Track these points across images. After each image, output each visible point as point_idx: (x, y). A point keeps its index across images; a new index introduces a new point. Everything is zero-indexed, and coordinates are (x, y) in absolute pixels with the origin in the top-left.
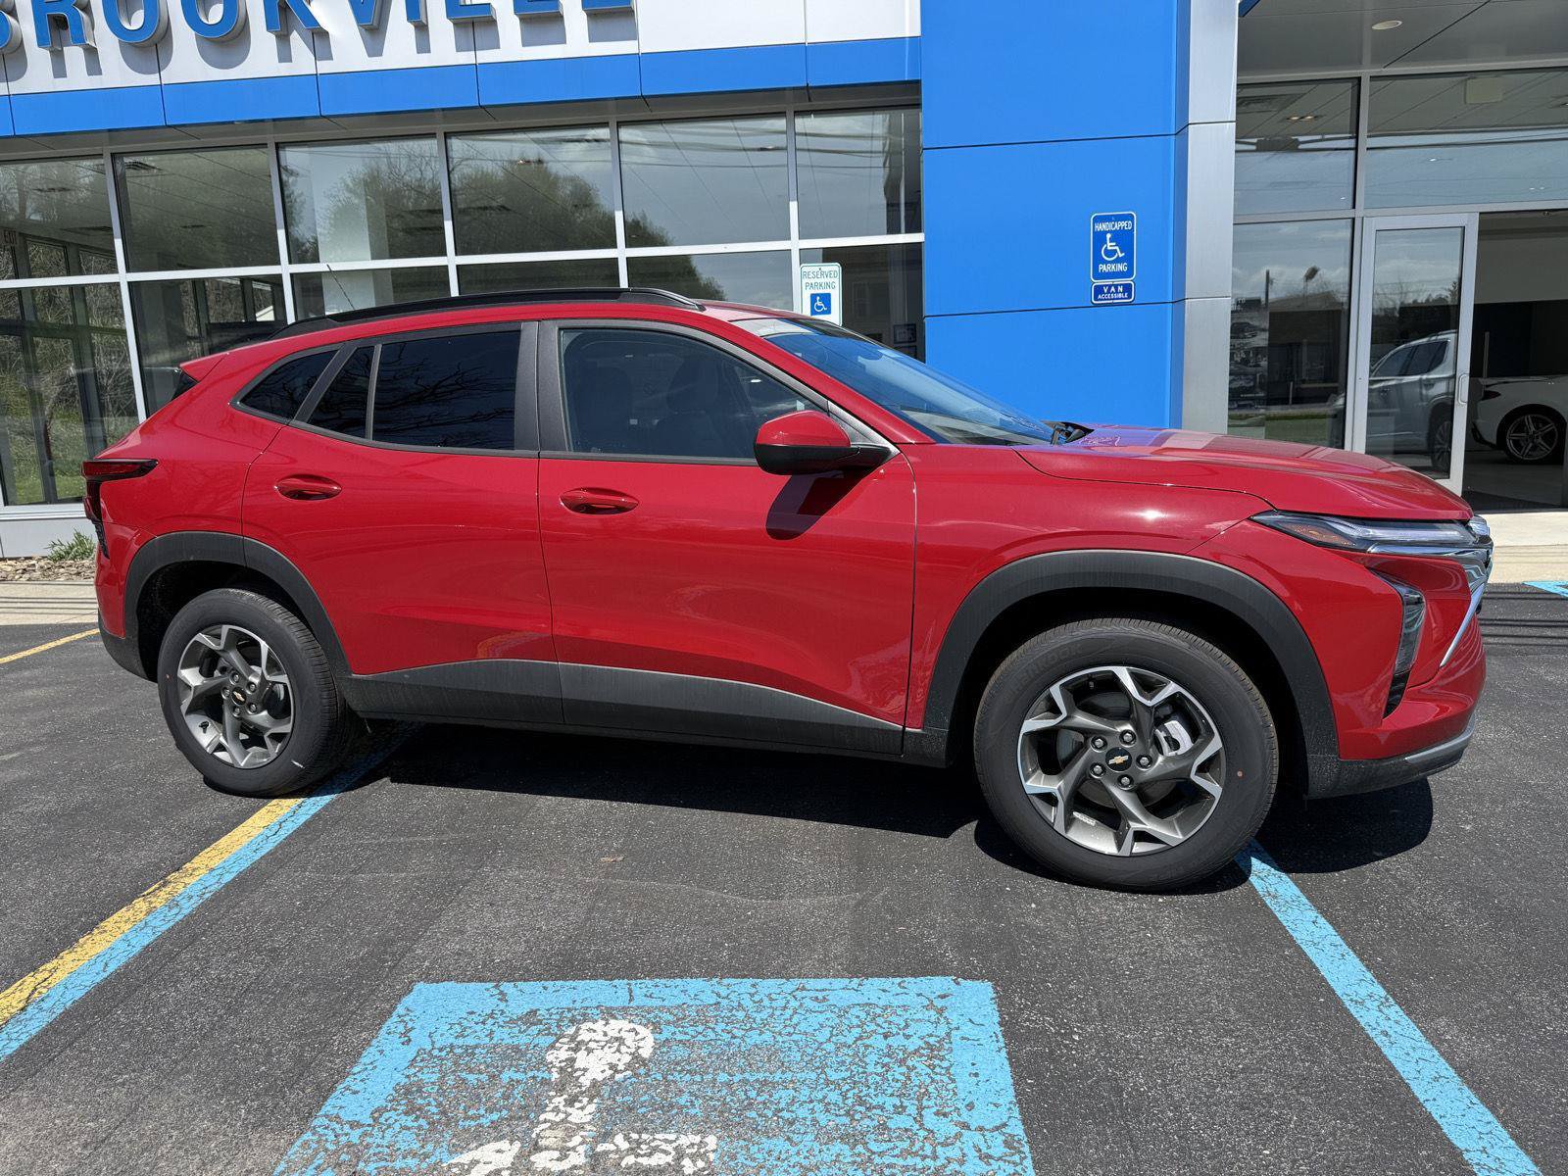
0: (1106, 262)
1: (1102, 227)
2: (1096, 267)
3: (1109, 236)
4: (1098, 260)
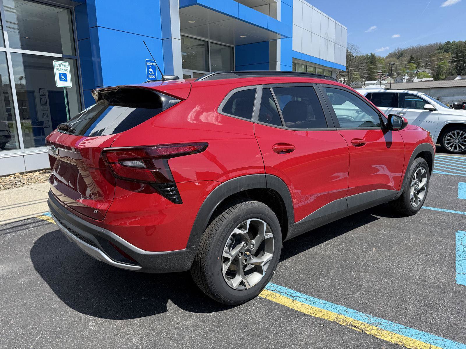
0: (150, 75)
1: (149, 64)
2: (148, 76)
3: (150, 67)
4: (148, 74)
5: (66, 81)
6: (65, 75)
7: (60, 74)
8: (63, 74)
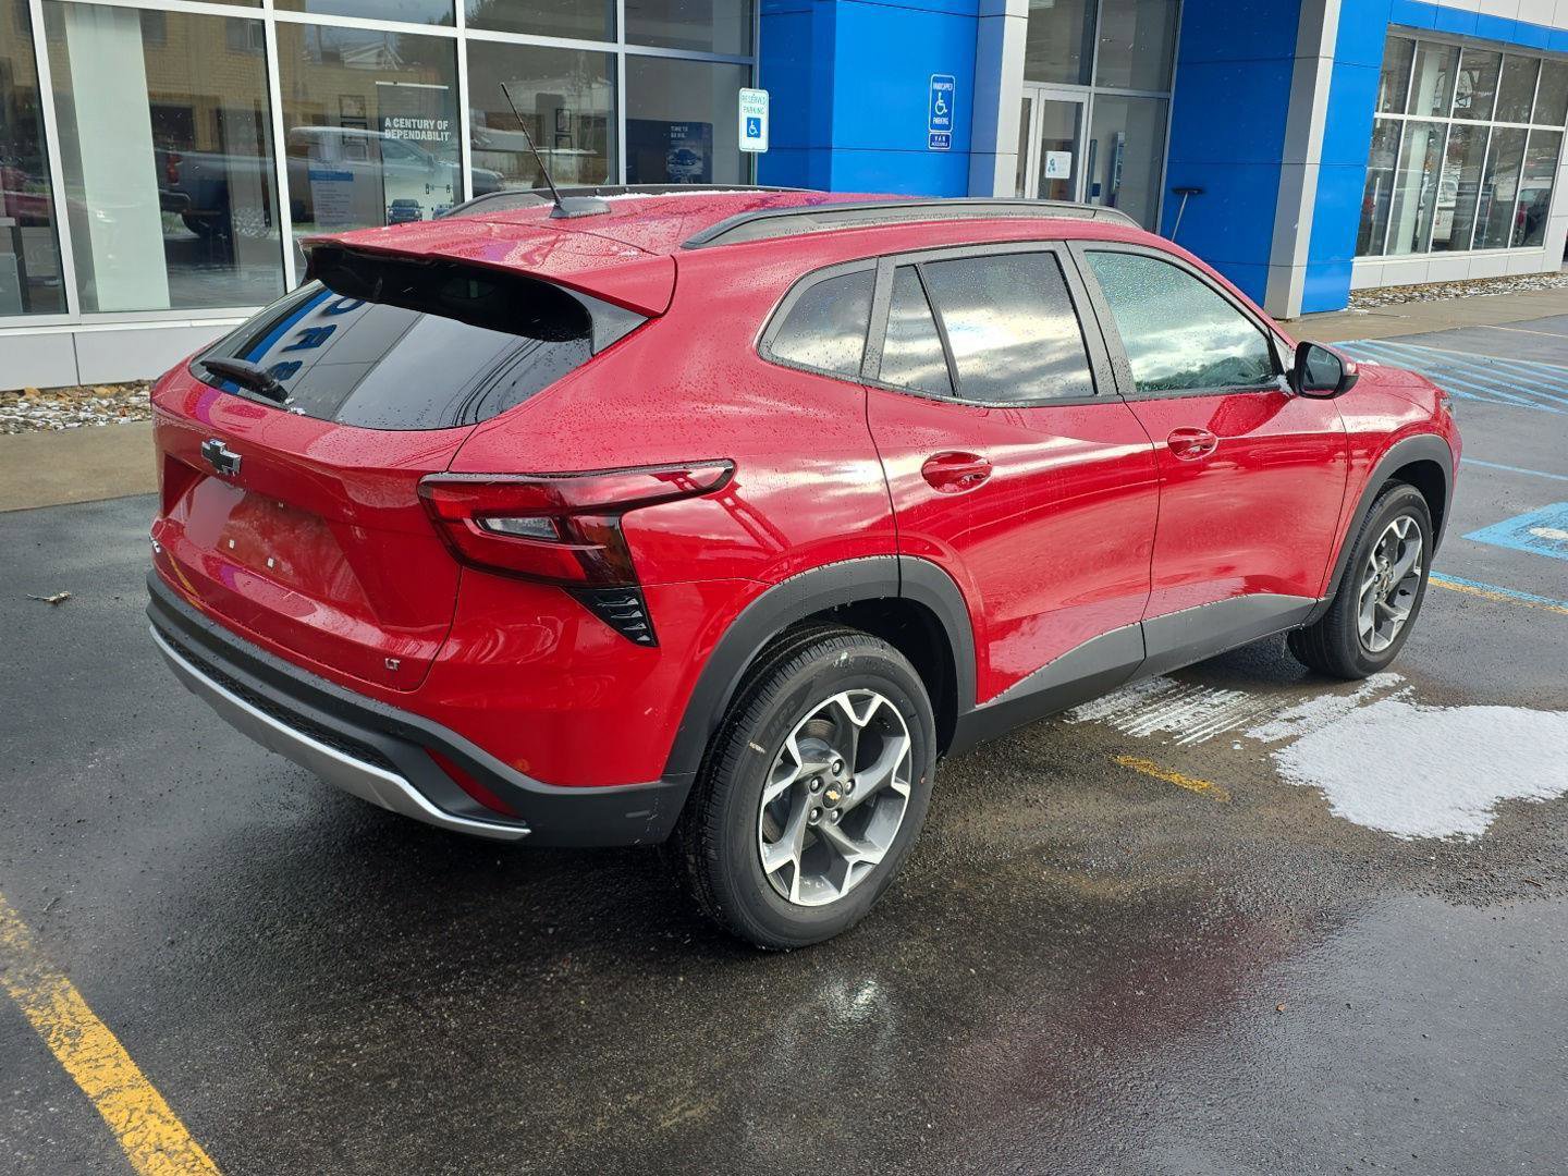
0: (939, 116)
1: (936, 86)
3: (940, 94)
5: (758, 136)
6: (757, 122)
7: (749, 120)
8: (755, 119)
